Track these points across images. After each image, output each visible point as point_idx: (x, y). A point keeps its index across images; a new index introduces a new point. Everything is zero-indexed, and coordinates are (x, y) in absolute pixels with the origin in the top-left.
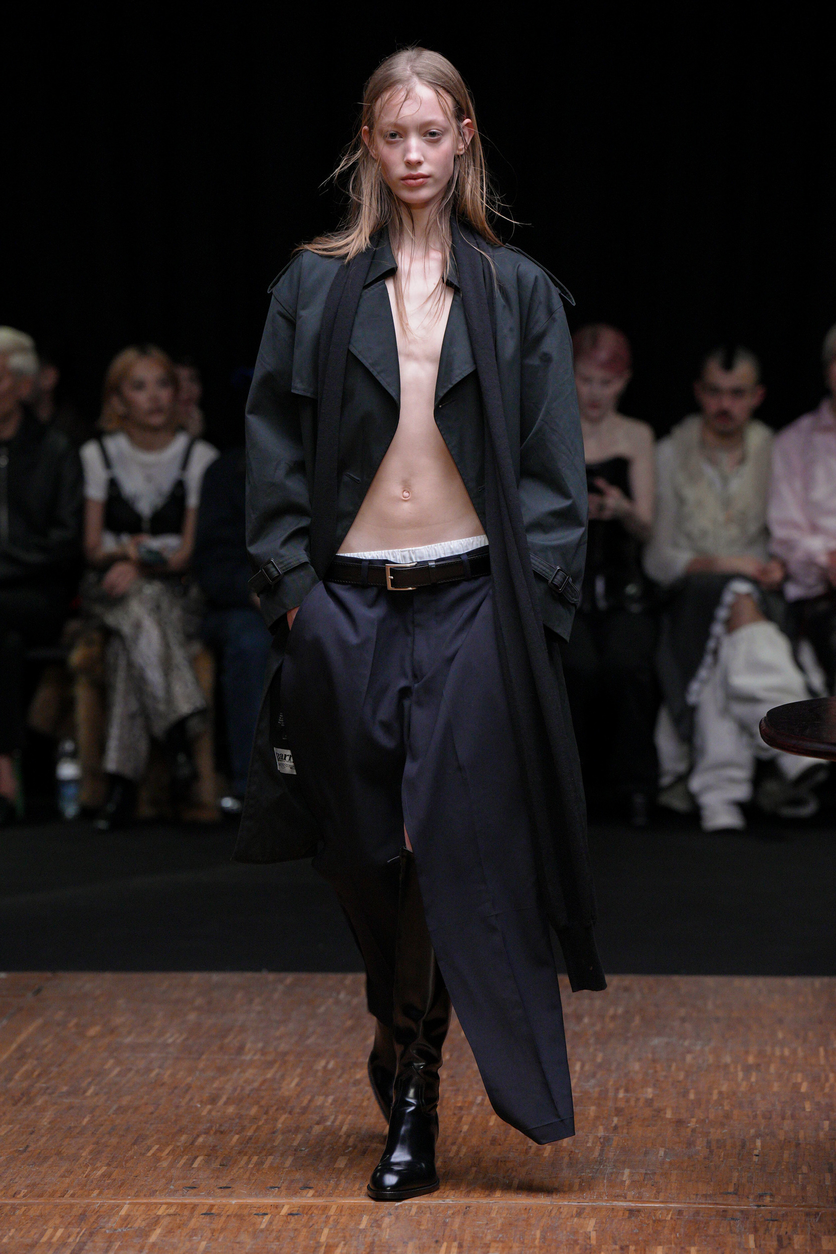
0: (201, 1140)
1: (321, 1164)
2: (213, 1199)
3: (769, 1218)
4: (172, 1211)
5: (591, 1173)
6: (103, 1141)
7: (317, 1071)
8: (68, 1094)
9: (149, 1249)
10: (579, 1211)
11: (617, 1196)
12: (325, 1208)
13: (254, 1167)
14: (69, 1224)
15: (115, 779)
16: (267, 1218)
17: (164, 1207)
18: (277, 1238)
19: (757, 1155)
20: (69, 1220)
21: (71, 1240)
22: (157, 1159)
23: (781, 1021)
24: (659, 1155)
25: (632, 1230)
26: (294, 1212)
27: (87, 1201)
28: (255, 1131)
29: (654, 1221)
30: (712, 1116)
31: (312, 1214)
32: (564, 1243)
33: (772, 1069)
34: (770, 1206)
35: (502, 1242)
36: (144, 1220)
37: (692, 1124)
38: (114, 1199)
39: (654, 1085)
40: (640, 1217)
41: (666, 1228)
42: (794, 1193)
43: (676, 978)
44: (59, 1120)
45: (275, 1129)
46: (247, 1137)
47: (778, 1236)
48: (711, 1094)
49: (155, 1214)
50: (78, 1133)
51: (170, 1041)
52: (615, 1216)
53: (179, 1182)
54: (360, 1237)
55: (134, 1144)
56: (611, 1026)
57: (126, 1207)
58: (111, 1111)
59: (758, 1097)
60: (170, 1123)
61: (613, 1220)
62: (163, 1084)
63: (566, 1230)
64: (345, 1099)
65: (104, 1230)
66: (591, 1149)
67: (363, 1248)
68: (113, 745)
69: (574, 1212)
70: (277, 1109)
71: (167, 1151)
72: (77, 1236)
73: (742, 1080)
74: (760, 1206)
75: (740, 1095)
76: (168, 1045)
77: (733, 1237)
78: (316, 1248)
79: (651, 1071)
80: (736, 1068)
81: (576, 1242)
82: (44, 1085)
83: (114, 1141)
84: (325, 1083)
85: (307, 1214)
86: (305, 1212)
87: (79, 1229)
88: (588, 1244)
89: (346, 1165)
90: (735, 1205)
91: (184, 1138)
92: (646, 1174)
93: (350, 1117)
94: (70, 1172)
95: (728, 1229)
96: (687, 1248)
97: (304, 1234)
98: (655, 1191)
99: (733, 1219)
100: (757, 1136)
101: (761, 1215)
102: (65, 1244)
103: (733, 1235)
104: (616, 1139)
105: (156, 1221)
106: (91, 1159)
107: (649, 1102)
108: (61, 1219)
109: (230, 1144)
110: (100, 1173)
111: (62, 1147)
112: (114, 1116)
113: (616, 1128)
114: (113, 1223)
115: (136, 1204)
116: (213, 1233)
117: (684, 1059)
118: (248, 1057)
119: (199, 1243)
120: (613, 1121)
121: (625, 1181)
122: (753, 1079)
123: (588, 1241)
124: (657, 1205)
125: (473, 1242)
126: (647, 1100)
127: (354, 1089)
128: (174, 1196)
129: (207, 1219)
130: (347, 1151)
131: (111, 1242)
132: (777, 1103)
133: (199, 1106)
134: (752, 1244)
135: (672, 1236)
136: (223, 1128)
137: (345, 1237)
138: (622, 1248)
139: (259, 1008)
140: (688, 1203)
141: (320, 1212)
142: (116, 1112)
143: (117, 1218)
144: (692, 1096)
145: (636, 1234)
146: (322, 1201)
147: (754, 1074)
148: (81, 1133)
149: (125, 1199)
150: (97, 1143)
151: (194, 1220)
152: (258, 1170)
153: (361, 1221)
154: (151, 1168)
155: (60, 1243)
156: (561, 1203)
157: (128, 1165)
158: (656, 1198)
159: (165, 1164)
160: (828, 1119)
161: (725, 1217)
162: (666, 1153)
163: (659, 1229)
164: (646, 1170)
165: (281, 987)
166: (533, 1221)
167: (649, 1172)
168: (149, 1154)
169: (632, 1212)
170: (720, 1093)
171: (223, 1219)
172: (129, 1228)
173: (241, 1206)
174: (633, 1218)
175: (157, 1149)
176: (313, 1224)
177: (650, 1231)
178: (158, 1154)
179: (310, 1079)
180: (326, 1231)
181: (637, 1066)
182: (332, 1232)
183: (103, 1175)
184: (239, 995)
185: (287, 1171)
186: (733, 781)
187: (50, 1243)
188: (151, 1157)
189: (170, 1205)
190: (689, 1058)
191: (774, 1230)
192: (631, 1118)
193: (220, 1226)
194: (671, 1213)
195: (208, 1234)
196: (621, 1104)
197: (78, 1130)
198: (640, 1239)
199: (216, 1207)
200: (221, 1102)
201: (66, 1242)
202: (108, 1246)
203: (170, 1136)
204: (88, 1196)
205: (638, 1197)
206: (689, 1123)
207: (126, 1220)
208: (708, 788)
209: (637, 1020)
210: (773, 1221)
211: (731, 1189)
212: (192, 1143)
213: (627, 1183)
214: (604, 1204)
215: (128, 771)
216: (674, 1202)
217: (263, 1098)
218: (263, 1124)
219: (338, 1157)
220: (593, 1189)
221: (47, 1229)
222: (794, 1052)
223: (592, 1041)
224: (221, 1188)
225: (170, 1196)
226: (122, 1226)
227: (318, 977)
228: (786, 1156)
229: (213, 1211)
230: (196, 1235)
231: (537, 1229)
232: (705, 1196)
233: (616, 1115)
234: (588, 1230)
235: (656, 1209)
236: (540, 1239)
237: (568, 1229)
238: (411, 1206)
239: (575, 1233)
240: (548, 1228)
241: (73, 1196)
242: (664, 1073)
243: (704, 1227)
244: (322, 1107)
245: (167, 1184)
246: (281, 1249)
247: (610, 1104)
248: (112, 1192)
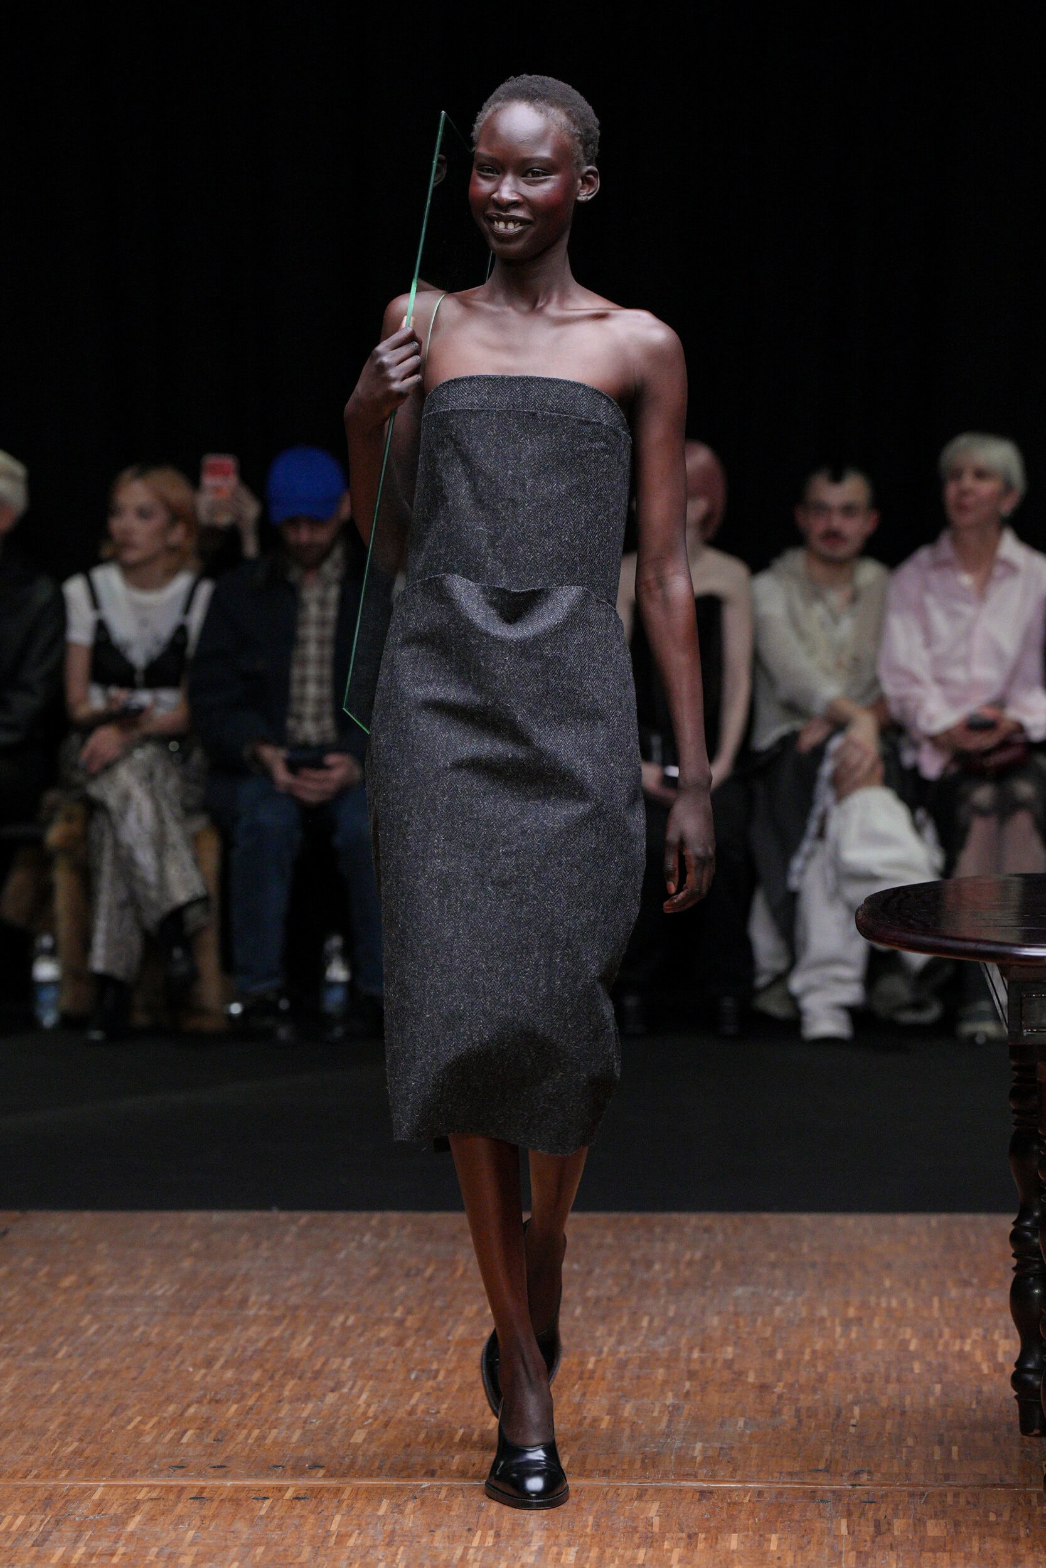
0: (192, 1410)
1: (335, 1438)
2: (204, 1480)
3: (865, 1500)
4: (154, 1495)
5: (655, 1448)
6: (75, 1411)
7: (333, 1329)
8: (36, 1356)
9: (126, 1540)
10: (640, 1493)
11: (687, 1475)
12: (338, 1491)
13: (254, 1442)
14: (32, 1510)
15: (104, 981)
16: (268, 1503)
17: (146, 1489)
18: (279, 1527)
19: (854, 1426)
20: (32, 1506)
21: (33, 1529)
22: (138, 1433)
23: (889, 1266)
24: (738, 1426)
25: (703, 1515)
26: (300, 1496)
27: (53, 1483)
28: (257, 1401)
29: (729, 1504)
30: (802, 1380)
31: (321, 1498)
32: (621, 1531)
33: (876, 1324)
34: (868, 1486)
35: (547, 1530)
36: (122, 1505)
37: (779, 1389)
38: (87, 1481)
39: (735, 1344)
40: (713, 1500)
41: (743, 1513)
42: (896, 1470)
43: (766, 1216)
44: (24, 1386)
45: (281, 1398)
46: (248, 1407)
47: (874, 1520)
48: (803, 1353)
49: (135, 1498)
50: (46, 1403)
51: (159, 1293)
52: (683, 1499)
53: (164, 1460)
54: (378, 1525)
55: (112, 1415)
56: (687, 1273)
57: (100, 1490)
58: (86, 1377)
59: (859, 1356)
60: (155, 1391)
61: (680, 1504)
62: (149, 1344)
63: (623, 1515)
64: (367, 1362)
65: (73, 1516)
66: (657, 1420)
67: (381, 1538)
68: (99, 939)
69: (635, 1494)
70: (285, 1374)
71: (150, 1424)
72: (41, 1524)
73: (841, 1336)
74: (855, 1485)
75: (837, 1354)
76: (156, 1298)
77: (823, 1522)
78: (325, 1538)
79: (732, 1327)
80: (833, 1322)
81: (635, 1529)
82: (7, 1346)
83: (88, 1411)
84: (342, 1343)
85: (315, 1497)
86: (314, 1495)
87: (43, 1516)
88: (649, 1531)
89: (365, 1440)
90: (825, 1485)
91: (171, 1408)
92: (721, 1448)
93: (371, 1383)
94: (34, 1448)
95: (817, 1512)
96: (767, 1536)
97: (312, 1521)
98: (731, 1469)
99: (822, 1501)
100: (855, 1403)
101: (856, 1496)
102: (25, 1534)
103: (822, 1520)
104: (687, 1407)
105: (135, 1507)
106: (60, 1433)
107: (728, 1364)
108: (22, 1504)
109: (227, 1416)
110: (70, 1449)
111: (27, 1419)
112: (90, 1382)
113: (688, 1393)
114: (83, 1509)
115: (111, 1486)
116: (203, 1521)
117: (771, 1311)
118: (252, 1312)
119: (186, 1532)
120: (684, 1386)
121: (696, 1457)
122: (853, 1335)
123: (650, 1528)
124: (734, 1485)
125: (513, 1529)
126: (725, 1361)
127: (377, 1350)
128: (157, 1476)
129: (197, 1503)
130: (366, 1423)
131: (80, 1531)
132: (880, 1363)
133: (191, 1370)
134: (844, 1530)
135: (750, 1522)
136: (218, 1398)
137: (360, 1525)
138: (689, 1536)
139: (266, 1254)
140: (770, 1482)
141: (332, 1496)
142: (91, 1378)
143: (89, 1504)
144: (779, 1356)
145: (708, 1520)
146: (334, 1483)
147: (855, 1329)
148: (50, 1402)
149: (100, 1481)
150: (68, 1414)
151: (180, 1505)
152: (259, 1446)
153: (379, 1506)
154: (132, 1443)
155: (20, 1532)
156: (618, 1484)
157: (105, 1440)
158: (733, 1477)
159: (148, 1439)
160: (940, 1381)
161: (813, 1498)
162: (746, 1424)
163: (734, 1513)
164: (722, 1444)
165: (294, 1229)
166: (585, 1505)
167: (724, 1446)
168: (130, 1427)
169: (703, 1494)
170: (814, 1352)
171: (215, 1504)
172: (102, 1515)
173: (237, 1489)
174: (704, 1501)
175: (141, 1422)
176: (323, 1510)
177: (724, 1516)
178: (142, 1427)
179: (325, 1338)
180: (338, 1518)
181: (715, 1321)
182: (345, 1518)
183: (74, 1452)
184: (244, 1238)
185: (294, 1447)
186: (839, 980)
187: (9, 1532)
188: (133, 1431)
189: (152, 1487)
190: (778, 1311)
191: (870, 1514)
192: (707, 1383)
193: (211, 1513)
194: (749, 1495)
195: (197, 1522)
196: (695, 1366)
197: (45, 1399)
198: (712, 1525)
199: (208, 1490)
200: (218, 1365)
201: (28, 1532)
202: (77, 1536)
203: (156, 1406)
204: (55, 1477)
205: (711, 1476)
206: (775, 1388)
207: (100, 1504)
208: (810, 989)
209: (718, 1267)
210: (872, 1503)
211: (821, 1466)
212: (182, 1415)
213: (699, 1459)
214: (671, 1484)
215: (119, 971)
216: (753, 1482)
217: (268, 1360)
218: (267, 1392)
219: (355, 1431)
220: (657, 1467)
221: (5, 1516)
222: (903, 1303)
223: (663, 1291)
224: (214, 1467)
225: (153, 1477)
226: (95, 1513)
227: (339, 1217)
228: (889, 1425)
229: (204, 1495)
230: (182, 1523)
231: (590, 1515)
232: (790, 1474)
233: (689, 1379)
234: (650, 1515)
235: (731, 1490)
236: (593, 1526)
237: (627, 1515)
238: (440, 1488)
239: (634, 1518)
240: (602, 1513)
241: (37, 1477)
242: (747, 1329)
243: (788, 1511)
244: (337, 1371)
245: (150, 1462)
246: (283, 1539)
247: (682, 1365)
248: (84, 1472)
